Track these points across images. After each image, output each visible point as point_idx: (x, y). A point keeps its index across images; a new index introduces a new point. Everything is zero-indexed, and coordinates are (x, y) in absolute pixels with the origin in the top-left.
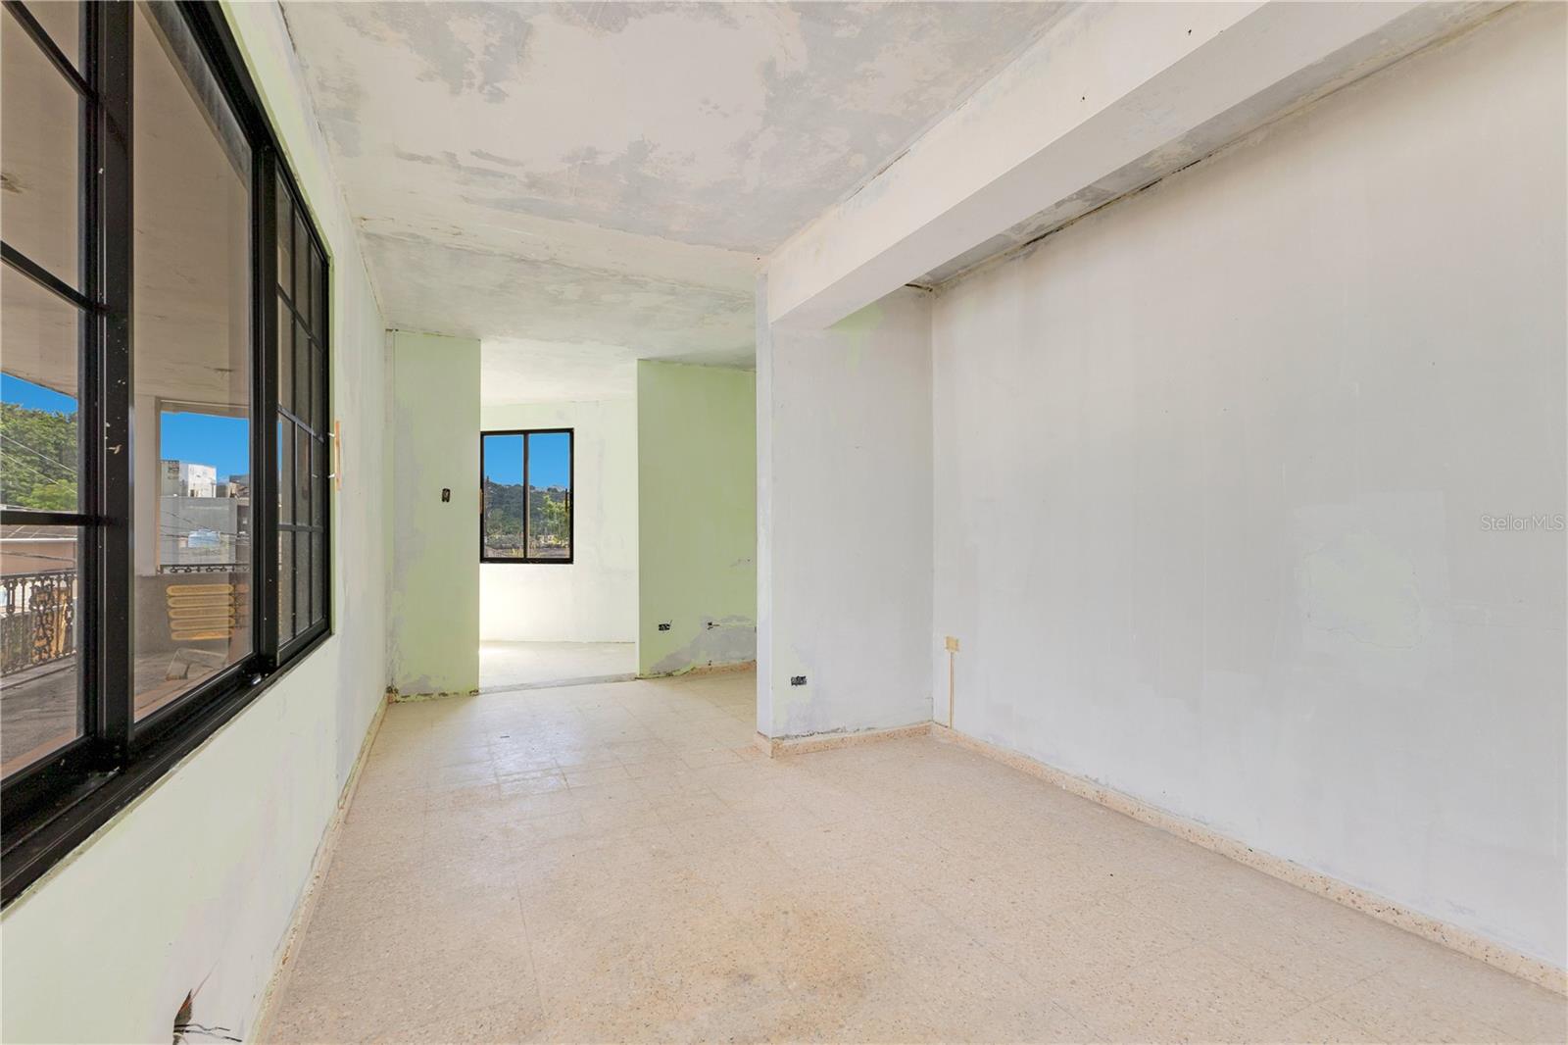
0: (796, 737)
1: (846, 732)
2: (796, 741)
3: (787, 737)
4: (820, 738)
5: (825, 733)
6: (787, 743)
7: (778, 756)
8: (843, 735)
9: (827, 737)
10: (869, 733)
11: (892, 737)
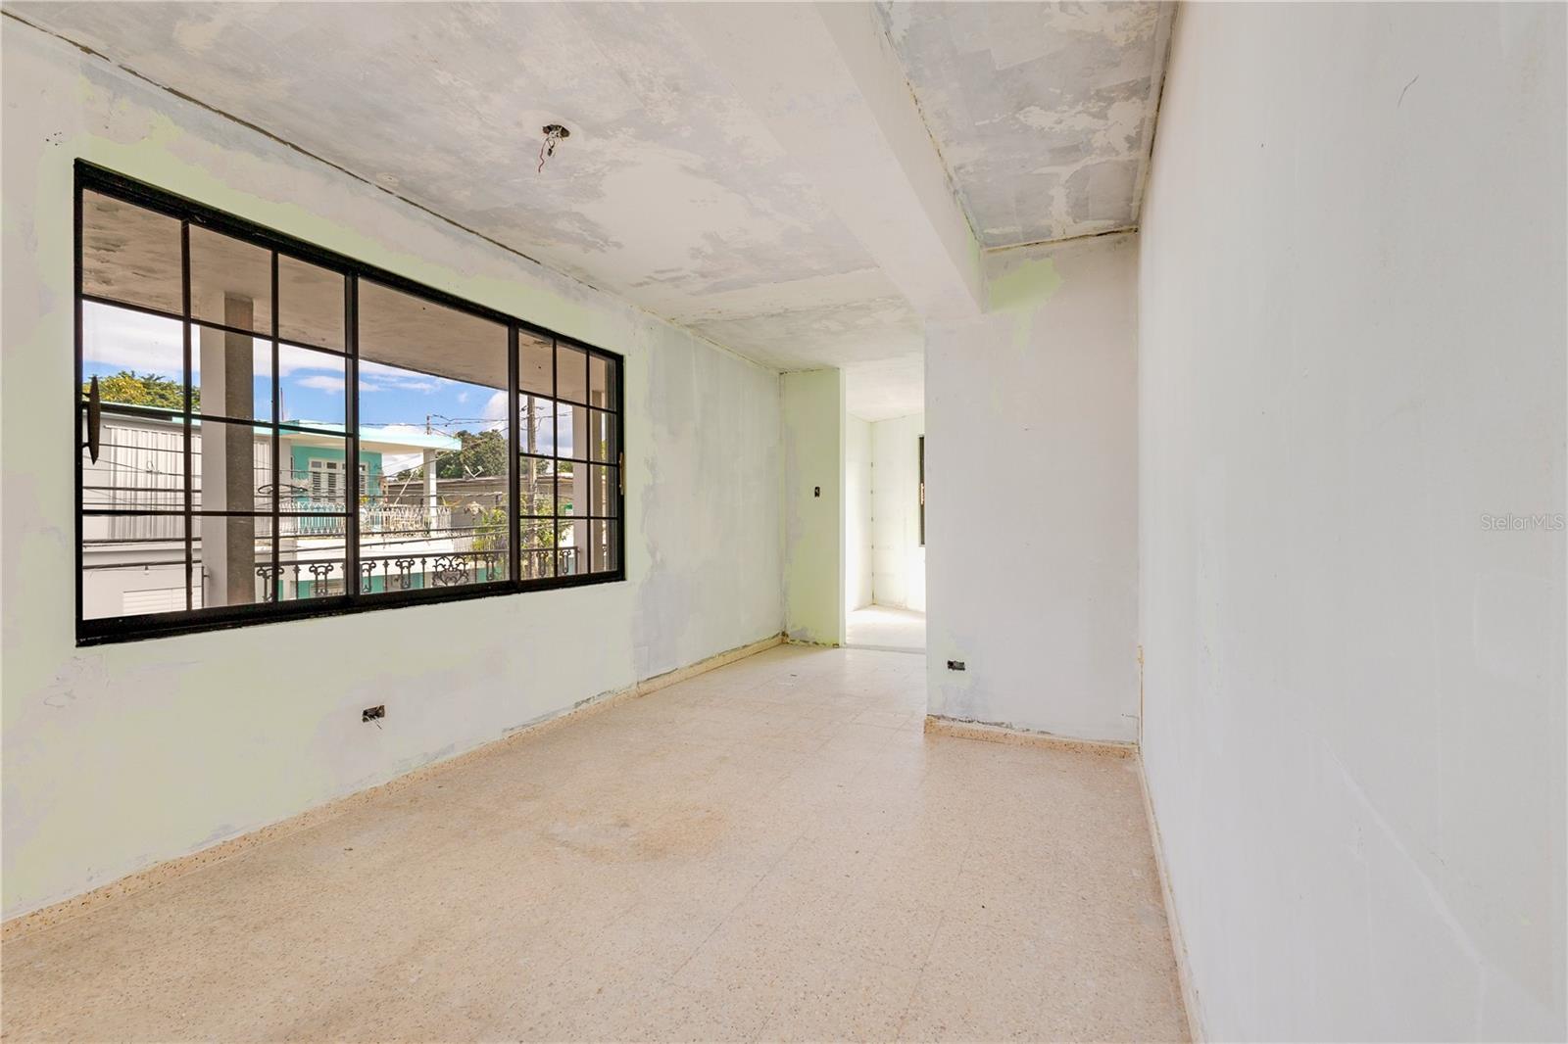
0: (953, 719)
1: (1011, 728)
2: (952, 723)
3: (944, 717)
4: (981, 727)
5: (987, 723)
6: (942, 723)
7: (930, 733)
8: (1008, 731)
9: (988, 728)
10: (1040, 736)
11: (1073, 749)
